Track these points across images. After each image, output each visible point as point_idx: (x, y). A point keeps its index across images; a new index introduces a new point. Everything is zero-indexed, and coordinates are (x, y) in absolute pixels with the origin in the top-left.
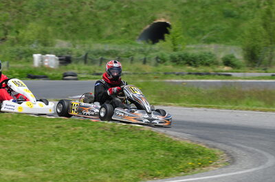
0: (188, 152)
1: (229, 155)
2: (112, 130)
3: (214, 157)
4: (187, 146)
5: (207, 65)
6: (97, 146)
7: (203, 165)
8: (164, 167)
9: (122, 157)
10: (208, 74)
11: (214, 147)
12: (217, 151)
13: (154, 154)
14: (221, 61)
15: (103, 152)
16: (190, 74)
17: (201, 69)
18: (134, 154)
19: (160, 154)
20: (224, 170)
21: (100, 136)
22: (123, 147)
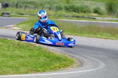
0: (58, 59)
1: (80, 62)
2: (19, 45)
3: (72, 62)
4: (58, 56)
5: (85, 12)
6: (8, 53)
7: (65, 66)
8: (43, 66)
9: (21, 60)
10: (83, 17)
11: (73, 57)
12: (74, 59)
13: (39, 59)
14: (92, 10)
15: (11, 57)
16: (73, 16)
17: (81, 14)
18: (28, 59)
19: (42, 59)
20: (76, 69)
21: (11, 48)
22: (23, 54)
